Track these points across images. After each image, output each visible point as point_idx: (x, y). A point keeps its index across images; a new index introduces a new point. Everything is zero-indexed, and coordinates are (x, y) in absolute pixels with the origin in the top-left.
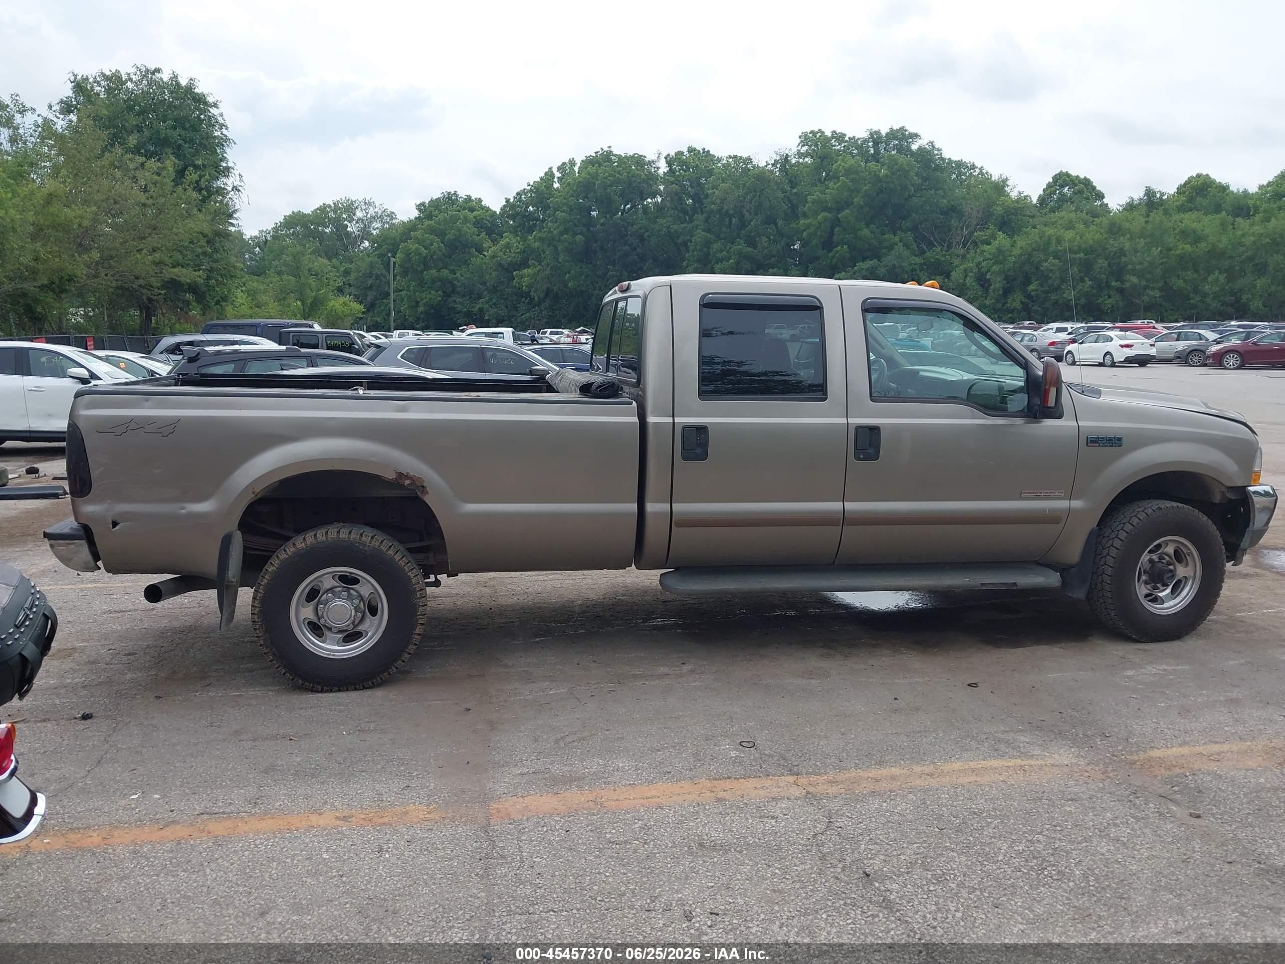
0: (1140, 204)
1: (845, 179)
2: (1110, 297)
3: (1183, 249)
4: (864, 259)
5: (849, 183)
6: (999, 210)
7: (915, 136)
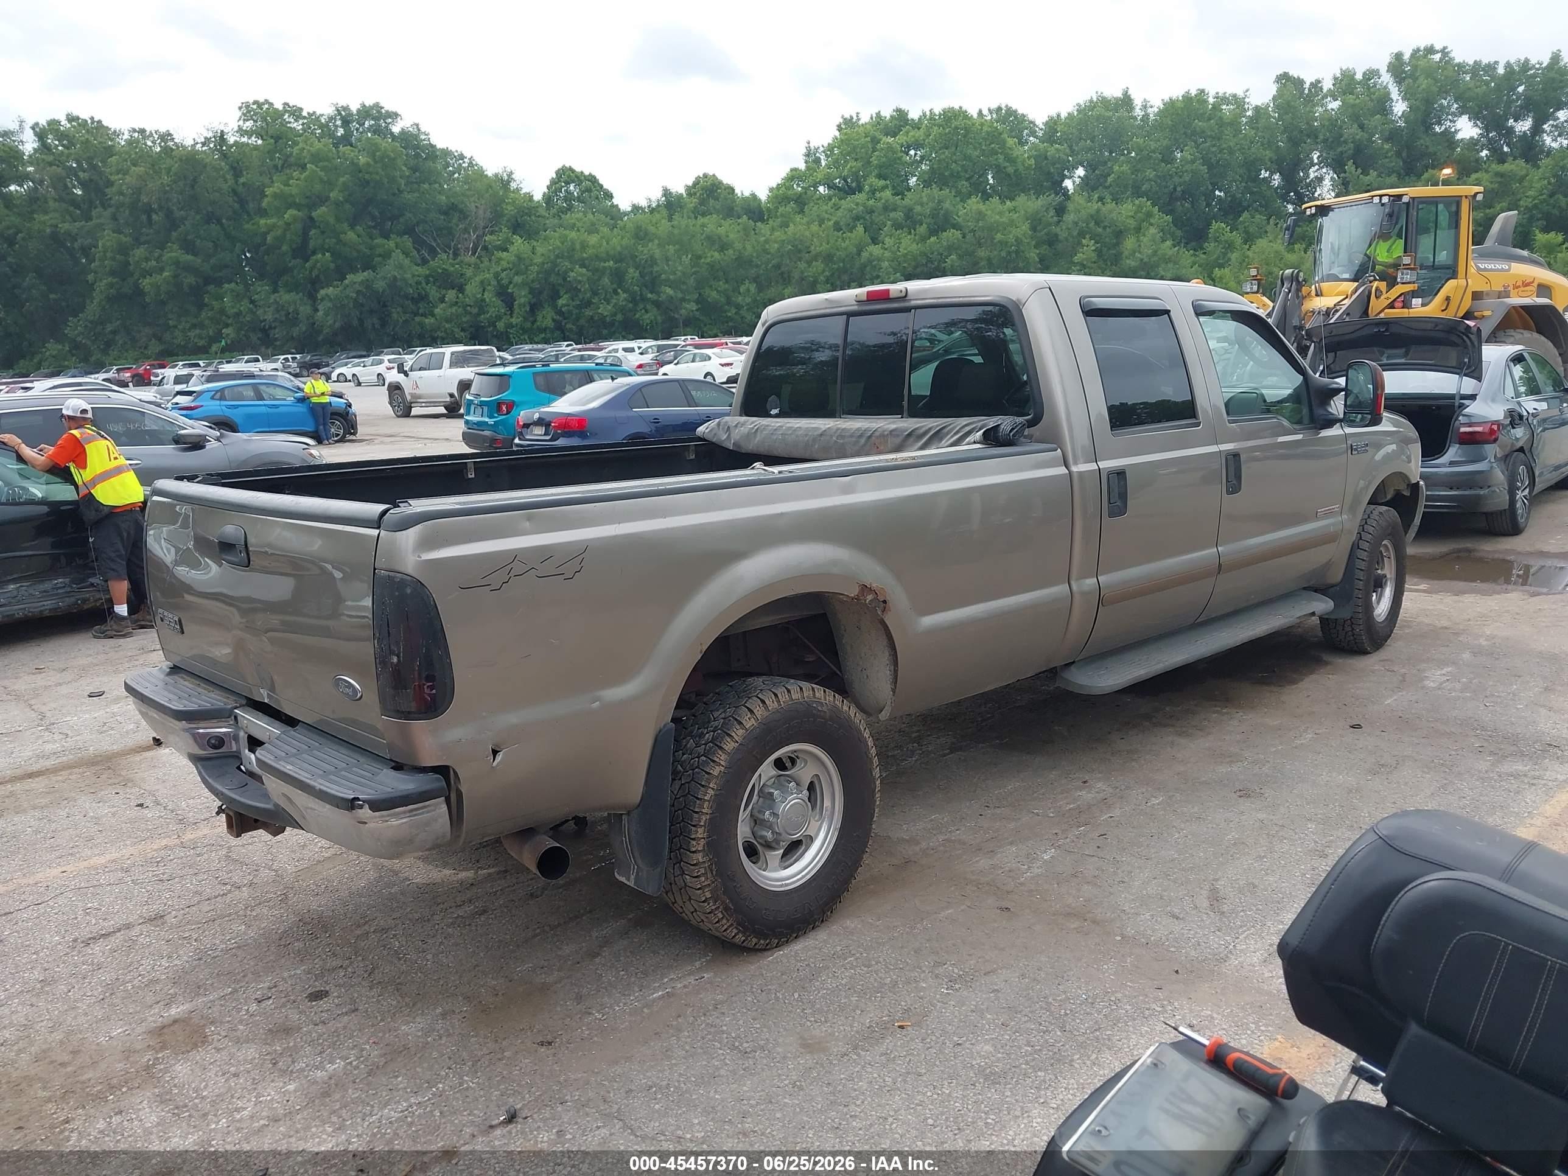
0: (658, 206)
1: (313, 167)
2: (647, 311)
3: (712, 256)
4: (353, 270)
5: (320, 173)
6: (509, 210)
7: (395, 116)
